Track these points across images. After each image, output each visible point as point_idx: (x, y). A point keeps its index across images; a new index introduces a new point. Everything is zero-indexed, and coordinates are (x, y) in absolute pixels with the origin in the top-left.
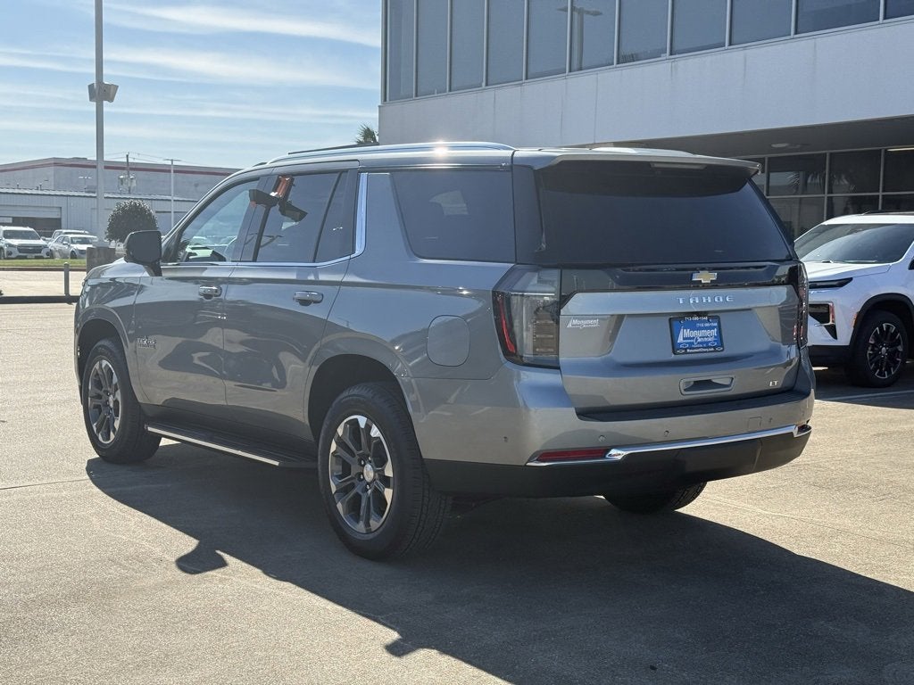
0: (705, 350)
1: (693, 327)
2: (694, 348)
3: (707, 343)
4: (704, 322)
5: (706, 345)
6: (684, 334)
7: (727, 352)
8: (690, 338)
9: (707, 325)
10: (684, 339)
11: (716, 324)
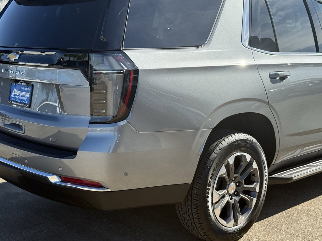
0: (20, 104)
1: (19, 89)
2: (16, 102)
3: (23, 100)
4: (24, 87)
6: (15, 92)
7: (32, 109)
8: (17, 95)
9: (26, 89)
10: (14, 95)
11: (30, 90)
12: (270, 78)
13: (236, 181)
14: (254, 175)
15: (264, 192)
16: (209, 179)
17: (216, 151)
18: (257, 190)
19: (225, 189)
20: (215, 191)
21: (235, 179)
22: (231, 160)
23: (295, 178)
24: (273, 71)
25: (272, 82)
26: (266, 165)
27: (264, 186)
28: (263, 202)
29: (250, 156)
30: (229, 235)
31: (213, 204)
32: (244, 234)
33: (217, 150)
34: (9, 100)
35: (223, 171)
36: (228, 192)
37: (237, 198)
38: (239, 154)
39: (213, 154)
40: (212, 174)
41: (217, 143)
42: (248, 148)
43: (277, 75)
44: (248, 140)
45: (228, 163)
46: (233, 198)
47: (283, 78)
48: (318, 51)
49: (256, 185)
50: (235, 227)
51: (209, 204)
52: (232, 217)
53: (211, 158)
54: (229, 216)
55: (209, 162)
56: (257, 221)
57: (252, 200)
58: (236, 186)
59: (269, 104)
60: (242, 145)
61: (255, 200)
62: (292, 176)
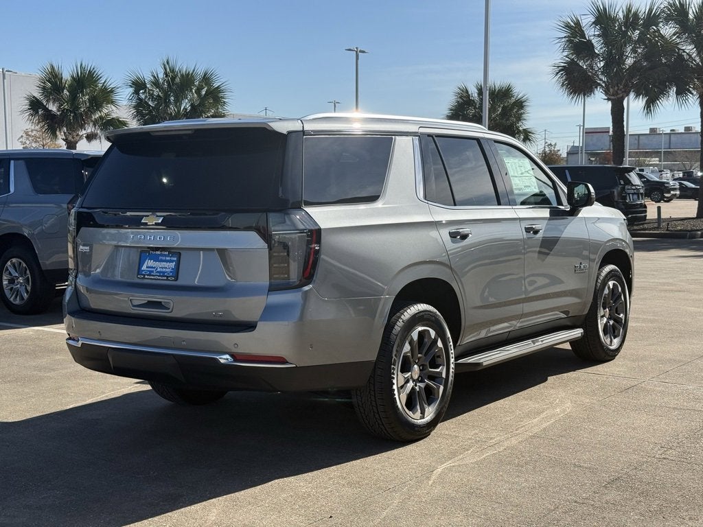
0: (161, 278)
1: (156, 259)
2: (153, 276)
3: (164, 272)
4: (165, 256)
5: (162, 274)
6: (149, 263)
7: (180, 282)
8: (152, 267)
9: (168, 258)
10: (147, 267)
11: (175, 259)
12: (451, 237)
13: (420, 363)
14: (439, 357)
15: (451, 378)
16: (394, 357)
17: (398, 323)
18: (444, 376)
19: (409, 372)
20: (399, 373)
21: (419, 361)
22: (415, 335)
23: (485, 364)
24: (453, 229)
25: (453, 242)
26: (451, 343)
27: (451, 370)
28: (451, 391)
29: (434, 332)
30: (416, 429)
31: (398, 388)
32: (431, 431)
33: (400, 324)
34: (138, 274)
35: (407, 348)
36: (412, 377)
37: (422, 385)
38: (421, 328)
39: (396, 327)
40: (397, 351)
41: (398, 314)
42: (432, 321)
43: (458, 233)
44: (432, 312)
45: (412, 339)
46: (418, 384)
47: (464, 237)
48: (499, 204)
49: (442, 369)
50: (422, 420)
51: (395, 387)
52: (418, 407)
53: (394, 331)
54: (416, 405)
55: (393, 337)
56: (443, 421)
57: (439, 388)
58: (420, 370)
59: (451, 268)
60: (425, 317)
61: (442, 388)
62: (481, 361)
